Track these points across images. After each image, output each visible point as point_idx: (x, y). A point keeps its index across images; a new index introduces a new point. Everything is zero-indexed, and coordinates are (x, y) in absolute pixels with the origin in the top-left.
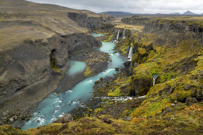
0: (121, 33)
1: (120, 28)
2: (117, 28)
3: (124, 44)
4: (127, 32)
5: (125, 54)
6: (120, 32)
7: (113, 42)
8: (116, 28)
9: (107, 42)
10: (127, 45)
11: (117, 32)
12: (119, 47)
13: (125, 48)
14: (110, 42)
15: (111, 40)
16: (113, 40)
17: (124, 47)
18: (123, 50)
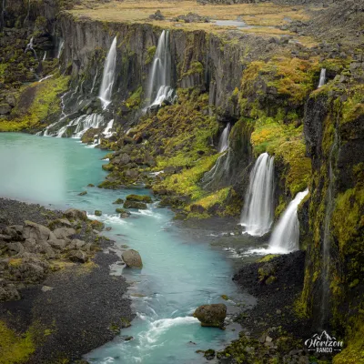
0: (132, 62)
1: (118, 27)
2: (98, 23)
3: (177, 140)
4: (183, 52)
5: (213, 209)
6: (119, 51)
7: (71, 131)
8: (86, 25)
9: (24, 130)
10: (199, 145)
11: (98, 58)
12: (139, 163)
13: (196, 171)
14: (53, 132)
15: (52, 118)
16: (72, 118)
17: (179, 160)
18: (183, 183)
